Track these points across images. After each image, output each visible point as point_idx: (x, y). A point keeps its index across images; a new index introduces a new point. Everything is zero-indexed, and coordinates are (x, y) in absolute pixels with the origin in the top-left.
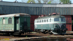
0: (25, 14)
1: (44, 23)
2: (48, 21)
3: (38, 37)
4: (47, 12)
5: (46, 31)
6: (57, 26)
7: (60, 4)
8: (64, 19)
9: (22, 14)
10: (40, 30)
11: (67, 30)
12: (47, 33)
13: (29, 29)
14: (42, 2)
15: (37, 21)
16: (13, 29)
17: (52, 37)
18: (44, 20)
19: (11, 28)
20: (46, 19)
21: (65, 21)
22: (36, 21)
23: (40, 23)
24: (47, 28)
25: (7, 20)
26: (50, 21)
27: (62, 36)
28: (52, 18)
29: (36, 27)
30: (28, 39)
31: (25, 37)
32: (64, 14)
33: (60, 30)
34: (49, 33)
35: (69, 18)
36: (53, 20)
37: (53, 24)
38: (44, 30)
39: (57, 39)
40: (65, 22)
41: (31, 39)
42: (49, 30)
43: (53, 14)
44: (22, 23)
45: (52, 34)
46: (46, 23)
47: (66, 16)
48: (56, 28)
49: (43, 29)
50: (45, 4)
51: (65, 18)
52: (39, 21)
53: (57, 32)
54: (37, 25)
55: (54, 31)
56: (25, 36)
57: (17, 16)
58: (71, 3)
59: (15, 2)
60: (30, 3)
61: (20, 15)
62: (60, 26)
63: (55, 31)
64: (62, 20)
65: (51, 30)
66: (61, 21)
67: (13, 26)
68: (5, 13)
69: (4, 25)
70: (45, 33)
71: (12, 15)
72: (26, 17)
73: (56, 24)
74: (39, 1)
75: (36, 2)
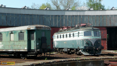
0: (43, 26)
2: (75, 35)
3: (63, 60)
4: (70, 22)
5: (72, 51)
6: (88, 42)
7: (89, 10)
8: (98, 33)
9: (39, 26)
10: (63, 49)
12: (73, 53)
14: (62, 8)
15: (58, 36)
16: (26, 48)
17: (83, 60)
21: (99, 36)
22: (55, 35)
23: (62, 39)
24: (73, 45)
25: (17, 35)
26: (78, 36)
27: (97, 58)
28: (80, 32)
30: (50, 63)
31: (44, 59)
32: (95, 26)
34: (77, 54)
35: (103, 31)
36: (83, 34)
37: (83, 40)
38: (68, 49)
39: (90, 62)
40: (100, 38)
41: (53, 62)
43: (82, 25)
44: (39, 39)
48: (87, 45)
51: (100, 31)
52: (60, 36)
53: (88, 52)
54: (57, 42)
55: (84, 50)
57: (31, 29)
59: (24, 8)
60: (46, 10)
61: (37, 27)
62: (93, 43)
63: (86, 50)
65: (80, 49)
66: (94, 35)
67: (26, 43)
68: (9, 25)
71: (24, 28)
72: (45, 31)
73: (87, 40)
74: (57, 7)
75: (53, 7)
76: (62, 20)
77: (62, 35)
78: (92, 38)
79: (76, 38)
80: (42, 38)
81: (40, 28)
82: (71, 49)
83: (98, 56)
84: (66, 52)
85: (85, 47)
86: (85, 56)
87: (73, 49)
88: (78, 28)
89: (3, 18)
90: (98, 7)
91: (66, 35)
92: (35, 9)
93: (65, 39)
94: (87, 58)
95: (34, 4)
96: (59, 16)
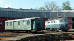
0: (39, 18)
1: (52, 24)
3: (48, 34)
4: (54, 16)
6: (62, 25)
7: (63, 10)
9: (36, 17)
11: (69, 28)
12: (54, 31)
13: (42, 28)
14: (50, 9)
16: (31, 28)
17: (59, 34)
18: (52, 21)
19: (29, 28)
20: (54, 21)
21: (67, 22)
22: (46, 22)
23: (49, 24)
25: (26, 22)
28: (58, 20)
29: (46, 26)
30: (41, 35)
32: (66, 17)
33: (64, 28)
35: (70, 20)
37: (59, 24)
39: (62, 35)
41: (43, 35)
42: (56, 29)
44: (37, 24)
45: (58, 31)
46: (54, 24)
47: (68, 18)
49: (51, 28)
50: (52, 10)
51: (68, 20)
53: (62, 30)
55: (60, 29)
56: (39, 33)
57: (33, 19)
58: (71, 9)
59: (31, 10)
60: (42, 10)
61: (35, 18)
62: (64, 26)
64: (65, 21)
67: (31, 26)
68: (24, 17)
69: (24, 26)
70: (53, 31)
71: (30, 19)
72: (39, 20)
73: (61, 24)
74: (48, 8)
75: (46, 9)
76: (50, 14)
77: (49, 22)
78: (64, 23)
79: (56, 23)
80: (38, 23)
81: (37, 18)
82: (53, 29)
83: (66, 32)
84: (51, 30)
85: (60, 28)
86: (60, 32)
87: (54, 29)
88: (57, 18)
89: (21, 14)
90: (68, 8)
91: (51, 22)
92: (37, 10)
93: (51, 24)
94: (61, 33)
95: (37, 7)
96: (48, 13)
